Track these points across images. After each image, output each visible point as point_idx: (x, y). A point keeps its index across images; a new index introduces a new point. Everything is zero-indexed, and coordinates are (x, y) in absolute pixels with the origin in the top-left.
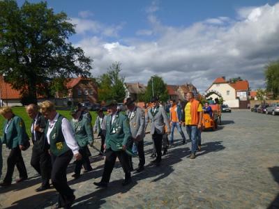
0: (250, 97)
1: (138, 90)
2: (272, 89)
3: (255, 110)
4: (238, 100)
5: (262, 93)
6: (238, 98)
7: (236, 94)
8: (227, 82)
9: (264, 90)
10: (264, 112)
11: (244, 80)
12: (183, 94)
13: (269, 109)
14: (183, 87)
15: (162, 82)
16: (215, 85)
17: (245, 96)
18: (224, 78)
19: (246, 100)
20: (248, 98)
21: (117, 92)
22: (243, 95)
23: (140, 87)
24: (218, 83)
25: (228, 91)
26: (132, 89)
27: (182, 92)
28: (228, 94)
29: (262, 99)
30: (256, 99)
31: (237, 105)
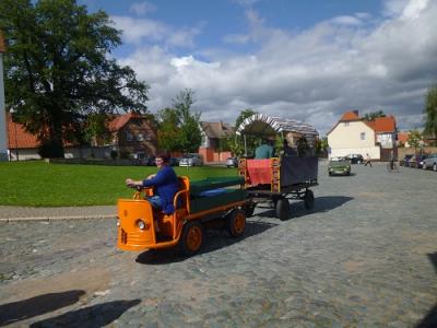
0: (397, 143)
1: (220, 133)
2: (433, 129)
3: (405, 164)
4: (378, 148)
5: (418, 136)
6: (378, 144)
7: (376, 138)
8: (362, 120)
9: (421, 131)
10: (420, 167)
11: (388, 116)
13: (429, 162)
16: (342, 125)
17: (390, 140)
18: (356, 112)
19: (391, 147)
20: (394, 145)
21: (189, 136)
22: (387, 140)
23: (224, 128)
24: (346, 121)
25: (363, 134)
26: (211, 131)
28: (363, 139)
29: (417, 146)
30: (407, 145)
31: (378, 156)
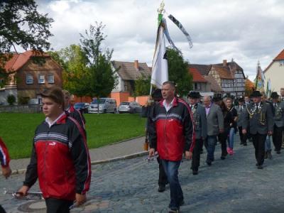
1: (136, 75)
12: (219, 81)
14: (219, 67)
15: (181, 58)
16: (277, 64)
21: (99, 78)
23: (140, 68)
26: (126, 72)
27: (216, 76)
